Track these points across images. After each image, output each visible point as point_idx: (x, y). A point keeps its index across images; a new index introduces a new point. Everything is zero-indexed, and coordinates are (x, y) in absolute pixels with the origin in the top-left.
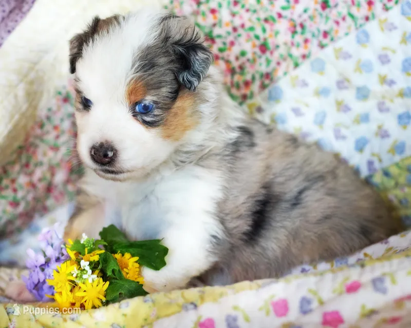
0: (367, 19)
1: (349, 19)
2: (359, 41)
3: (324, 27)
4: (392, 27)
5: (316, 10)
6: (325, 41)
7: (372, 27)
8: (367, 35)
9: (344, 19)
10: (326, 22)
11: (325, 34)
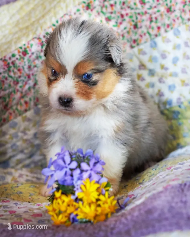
0: (156, 36)
1: (147, 35)
2: (152, 46)
3: (134, 37)
4: (168, 41)
5: (130, 29)
6: (134, 45)
7: (158, 40)
8: (155, 43)
9: (145, 34)
10: (135, 35)
11: (135, 41)
